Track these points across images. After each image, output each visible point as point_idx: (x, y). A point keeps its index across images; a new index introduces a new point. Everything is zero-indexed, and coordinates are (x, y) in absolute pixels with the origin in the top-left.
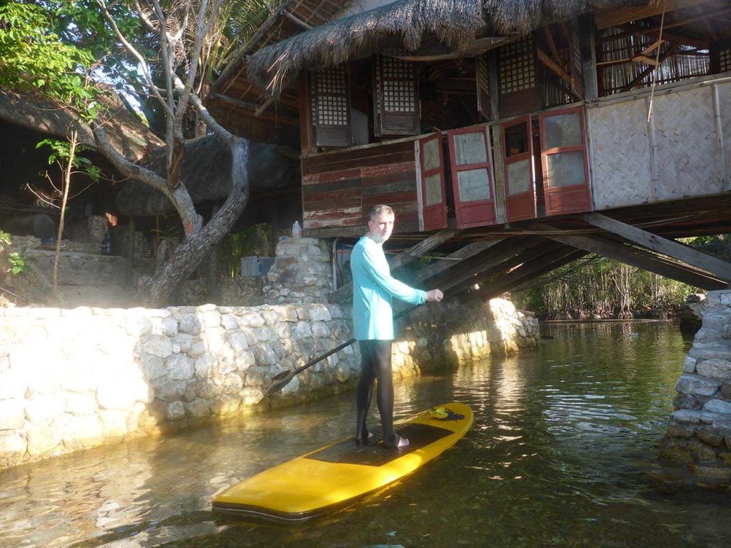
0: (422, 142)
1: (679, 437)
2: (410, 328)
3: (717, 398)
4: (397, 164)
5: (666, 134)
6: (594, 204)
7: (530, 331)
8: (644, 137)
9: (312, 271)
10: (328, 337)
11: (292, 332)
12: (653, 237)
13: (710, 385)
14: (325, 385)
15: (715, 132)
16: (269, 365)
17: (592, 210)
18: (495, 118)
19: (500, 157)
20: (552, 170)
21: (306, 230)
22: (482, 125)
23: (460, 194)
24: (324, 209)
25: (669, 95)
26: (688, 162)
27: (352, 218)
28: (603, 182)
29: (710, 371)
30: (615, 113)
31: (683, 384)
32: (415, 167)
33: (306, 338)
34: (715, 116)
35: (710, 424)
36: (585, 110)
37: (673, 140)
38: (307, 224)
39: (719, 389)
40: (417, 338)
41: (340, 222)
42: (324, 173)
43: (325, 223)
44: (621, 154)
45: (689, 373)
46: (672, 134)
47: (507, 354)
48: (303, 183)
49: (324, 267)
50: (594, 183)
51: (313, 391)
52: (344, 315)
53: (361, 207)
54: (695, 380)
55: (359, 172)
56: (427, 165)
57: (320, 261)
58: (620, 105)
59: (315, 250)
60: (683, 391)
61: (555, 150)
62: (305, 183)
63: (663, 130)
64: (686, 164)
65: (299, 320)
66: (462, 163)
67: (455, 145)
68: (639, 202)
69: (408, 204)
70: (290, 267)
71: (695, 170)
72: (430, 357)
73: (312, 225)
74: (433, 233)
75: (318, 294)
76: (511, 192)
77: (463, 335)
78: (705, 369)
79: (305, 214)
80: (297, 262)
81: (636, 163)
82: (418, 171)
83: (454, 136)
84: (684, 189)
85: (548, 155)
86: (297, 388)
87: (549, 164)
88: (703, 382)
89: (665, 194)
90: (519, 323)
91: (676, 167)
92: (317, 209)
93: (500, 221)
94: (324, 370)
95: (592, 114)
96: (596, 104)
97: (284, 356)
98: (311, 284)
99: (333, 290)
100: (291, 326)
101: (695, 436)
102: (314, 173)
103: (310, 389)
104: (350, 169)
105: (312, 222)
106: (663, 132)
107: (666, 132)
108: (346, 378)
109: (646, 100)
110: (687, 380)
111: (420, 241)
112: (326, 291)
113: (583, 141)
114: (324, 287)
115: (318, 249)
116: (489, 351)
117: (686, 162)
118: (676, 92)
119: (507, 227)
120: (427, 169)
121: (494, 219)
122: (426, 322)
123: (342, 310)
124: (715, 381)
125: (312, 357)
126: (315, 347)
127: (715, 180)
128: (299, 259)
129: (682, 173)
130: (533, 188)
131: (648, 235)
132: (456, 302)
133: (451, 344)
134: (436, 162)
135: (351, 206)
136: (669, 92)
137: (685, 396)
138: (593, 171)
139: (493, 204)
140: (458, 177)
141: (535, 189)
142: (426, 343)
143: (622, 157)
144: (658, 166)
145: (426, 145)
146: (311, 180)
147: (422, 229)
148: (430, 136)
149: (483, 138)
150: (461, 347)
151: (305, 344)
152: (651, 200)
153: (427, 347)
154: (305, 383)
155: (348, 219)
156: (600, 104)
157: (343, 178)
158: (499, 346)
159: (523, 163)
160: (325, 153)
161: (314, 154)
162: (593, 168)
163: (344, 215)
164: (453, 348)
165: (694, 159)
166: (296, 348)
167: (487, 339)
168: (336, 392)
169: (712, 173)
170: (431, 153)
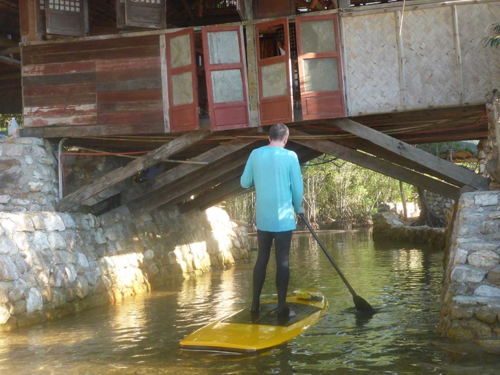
0: (169, 37)
1: (461, 319)
2: (137, 239)
3: (485, 284)
4: (139, 59)
5: (412, 47)
6: (348, 110)
7: (243, 242)
8: (394, 48)
9: (37, 175)
10: (65, 249)
11: (31, 243)
12: (400, 144)
13: (479, 273)
14: (67, 302)
15: (454, 49)
16: (12, 281)
17: (346, 116)
18: (249, 18)
19: (253, 58)
20: (309, 75)
21: (27, 128)
22: (235, 24)
23: (214, 95)
24: (51, 105)
25: (415, 11)
26: (432, 75)
27: (85, 116)
28: (356, 89)
29: (479, 261)
30: (367, 23)
31: (458, 274)
32: (160, 63)
33: (45, 250)
34: (455, 35)
35: (486, 305)
36: (339, 18)
37: (419, 53)
38: (27, 122)
39: (486, 276)
40: (144, 250)
41: (70, 120)
42: (51, 64)
43: (51, 121)
44: (372, 63)
45: (462, 264)
46: (418, 48)
47: (225, 267)
48: (23, 74)
49: (49, 171)
50: (348, 89)
51: (56, 308)
52: (76, 225)
53: (95, 104)
54: (468, 269)
55: (93, 65)
56: (175, 62)
57: (45, 164)
58: (372, 16)
59: (40, 151)
60: (458, 280)
61: (311, 55)
62: (26, 75)
63: (411, 43)
64: (430, 77)
65: (36, 230)
66: (216, 62)
67: (209, 42)
68: (389, 110)
69: (152, 103)
70: (11, 170)
71: (438, 83)
72: (158, 270)
73: (34, 122)
74: (179, 135)
75: (44, 201)
76: (266, 95)
77: (185, 245)
78: (475, 259)
79: (26, 110)
80: (20, 164)
81: (386, 73)
82: (164, 67)
83: (208, 34)
84: (429, 99)
85: (304, 59)
86: (42, 306)
87: (305, 68)
88: (473, 271)
89: (412, 104)
90: (234, 234)
91: (422, 79)
92: (41, 104)
93: (253, 124)
94: (64, 286)
95: (346, 23)
96: (350, 12)
97: (26, 270)
98: (38, 189)
99: (58, 197)
100: (29, 236)
101: (474, 316)
102: (37, 63)
103: (53, 306)
104: (83, 61)
105: (35, 119)
106: (410, 45)
107: (413, 46)
108: (86, 293)
109: (395, 14)
110: (461, 270)
111: (163, 144)
112: (51, 198)
113: (337, 49)
114: (50, 193)
115: (42, 150)
116: (209, 264)
117: (430, 74)
118: (422, 9)
119: (261, 130)
120: (174, 66)
121: (247, 121)
122: (150, 232)
123: (74, 219)
124: (483, 269)
125: (52, 271)
126: (54, 260)
127: (455, 93)
128: (22, 161)
129: (427, 85)
130: (290, 92)
131: (397, 141)
132: (176, 211)
133: (174, 256)
134: (186, 58)
135: (85, 102)
136: (415, 9)
137: (459, 284)
138: (347, 78)
139: (246, 107)
140: (212, 76)
141: (292, 93)
142: (153, 256)
143: (374, 66)
144: (406, 77)
145: (173, 41)
146: (33, 71)
147: (167, 130)
148: (179, 32)
149: (237, 38)
150: (185, 260)
151: (44, 257)
152: (400, 109)
153: (154, 260)
154: (49, 299)
155: (79, 117)
156: (354, 13)
157: (74, 71)
158: (217, 257)
159: (280, 66)
160: (52, 42)
161: (38, 42)
162: (347, 75)
163: (75, 112)
164: (177, 260)
165: (437, 72)
166: (37, 261)
167: (207, 251)
168: (77, 310)
169: (452, 86)
170: (180, 50)
